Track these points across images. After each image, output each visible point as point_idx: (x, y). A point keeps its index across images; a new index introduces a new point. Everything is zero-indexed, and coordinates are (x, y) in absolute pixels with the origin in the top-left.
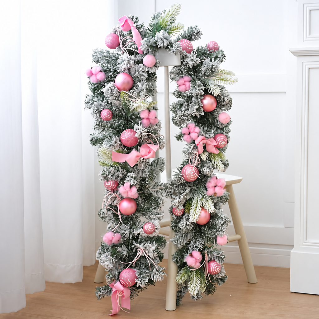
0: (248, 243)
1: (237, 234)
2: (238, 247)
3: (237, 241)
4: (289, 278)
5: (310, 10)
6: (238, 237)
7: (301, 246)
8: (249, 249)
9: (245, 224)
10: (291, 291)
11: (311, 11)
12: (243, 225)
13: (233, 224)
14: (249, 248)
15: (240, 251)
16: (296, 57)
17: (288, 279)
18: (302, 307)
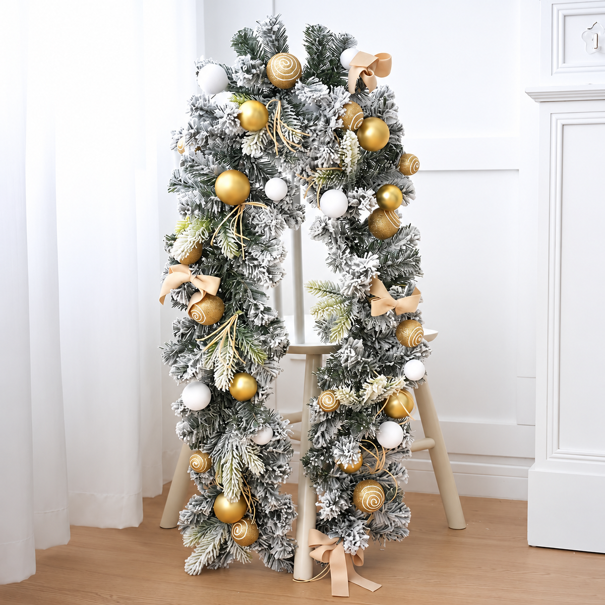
0: (448, 453)
1: (427, 437)
2: (430, 461)
3: (428, 450)
4: (526, 520)
5: (565, 16)
6: (430, 442)
7: (548, 459)
8: (450, 464)
9: (442, 417)
10: (529, 544)
11: (566, 18)
12: (439, 420)
13: (420, 419)
14: (451, 462)
15: (433, 470)
16: (538, 104)
17: (522, 522)
18: (549, 574)
